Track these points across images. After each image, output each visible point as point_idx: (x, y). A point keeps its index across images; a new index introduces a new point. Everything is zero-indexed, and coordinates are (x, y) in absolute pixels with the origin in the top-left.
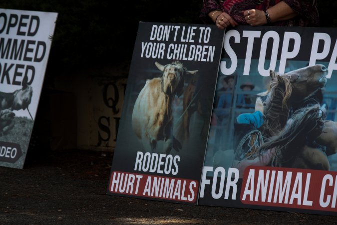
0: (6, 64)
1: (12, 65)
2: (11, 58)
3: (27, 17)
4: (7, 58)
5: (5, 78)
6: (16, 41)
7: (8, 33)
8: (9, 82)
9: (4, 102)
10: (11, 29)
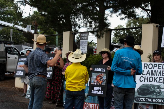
0: (155, 77)
1: (157, 77)
2: (157, 75)
3: (161, 64)
4: (155, 75)
5: (155, 81)
6: (157, 71)
7: (154, 69)
8: (157, 82)
9: (156, 87)
10: (155, 68)
